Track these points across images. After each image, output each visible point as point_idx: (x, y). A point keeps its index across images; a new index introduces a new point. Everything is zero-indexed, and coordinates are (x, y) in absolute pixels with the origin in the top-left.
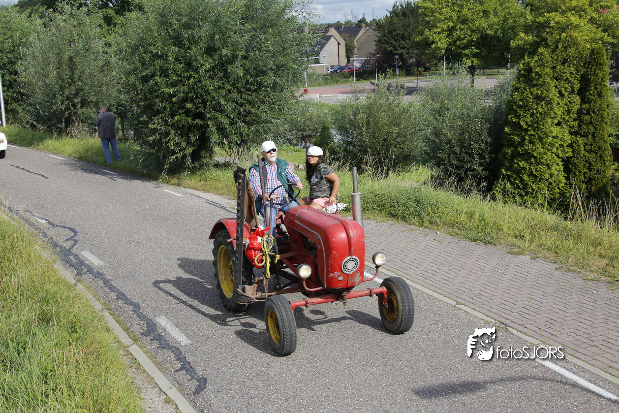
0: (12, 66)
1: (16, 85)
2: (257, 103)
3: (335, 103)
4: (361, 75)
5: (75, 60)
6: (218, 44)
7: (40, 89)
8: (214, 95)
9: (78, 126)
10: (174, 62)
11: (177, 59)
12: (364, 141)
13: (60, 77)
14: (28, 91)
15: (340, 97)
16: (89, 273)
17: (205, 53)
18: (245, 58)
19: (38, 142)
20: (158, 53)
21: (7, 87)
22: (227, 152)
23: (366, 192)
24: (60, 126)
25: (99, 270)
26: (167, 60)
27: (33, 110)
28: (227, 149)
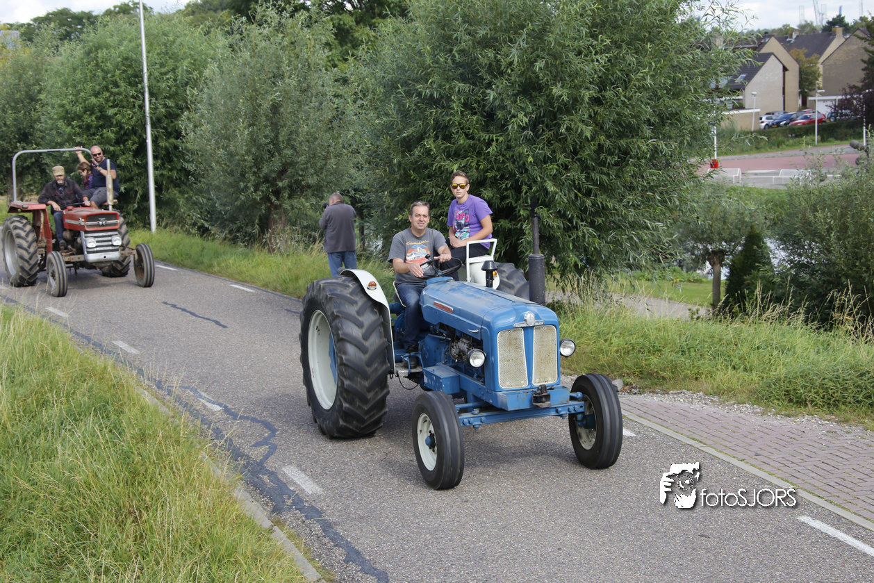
0: (172, 122)
1: (176, 157)
2: (619, 188)
3: (773, 188)
4: (830, 130)
5: (282, 110)
6: (544, 78)
7: (218, 162)
8: (535, 172)
9: (284, 230)
10: (462, 112)
11: (465, 105)
12: (834, 264)
13: (253, 140)
14: (197, 167)
15: (785, 174)
16: (296, 509)
17: (519, 93)
18: (597, 101)
19: (211, 260)
20: (432, 95)
21: (162, 159)
22: (558, 282)
23: (839, 367)
24: (250, 230)
25: (313, 504)
26: (449, 108)
27: (205, 200)
28: (558, 276)
